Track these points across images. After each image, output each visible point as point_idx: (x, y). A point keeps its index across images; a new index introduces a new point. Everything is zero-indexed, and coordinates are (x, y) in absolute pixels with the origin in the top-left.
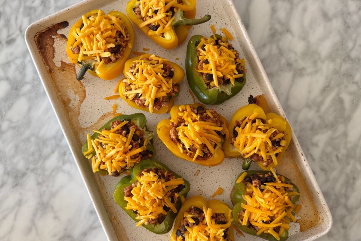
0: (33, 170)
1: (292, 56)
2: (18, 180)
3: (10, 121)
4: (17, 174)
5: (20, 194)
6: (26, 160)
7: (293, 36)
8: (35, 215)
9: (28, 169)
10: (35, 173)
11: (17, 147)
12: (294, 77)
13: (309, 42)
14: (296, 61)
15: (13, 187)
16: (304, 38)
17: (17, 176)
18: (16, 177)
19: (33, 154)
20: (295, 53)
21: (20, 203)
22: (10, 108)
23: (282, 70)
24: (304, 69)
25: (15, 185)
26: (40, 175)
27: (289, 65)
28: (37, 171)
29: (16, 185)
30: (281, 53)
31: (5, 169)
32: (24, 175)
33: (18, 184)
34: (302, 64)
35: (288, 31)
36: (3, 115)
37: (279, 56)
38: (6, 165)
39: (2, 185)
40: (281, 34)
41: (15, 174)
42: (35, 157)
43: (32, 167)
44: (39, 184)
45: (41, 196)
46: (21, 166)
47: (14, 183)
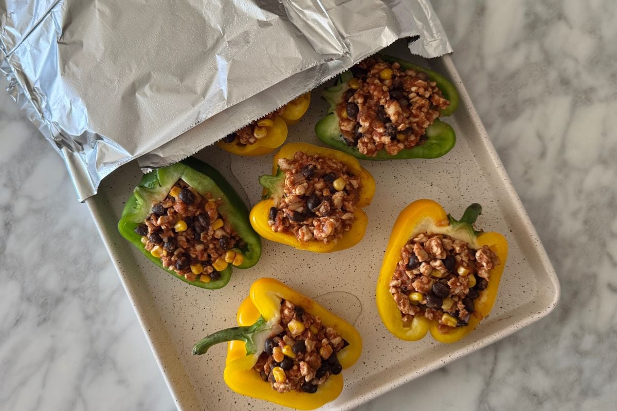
0: (75, 292)
1: (570, 66)
2: (48, 311)
3: (31, 198)
4: (45, 300)
5: (53, 337)
6: (62, 272)
7: (571, 27)
8: (81, 377)
9: (65, 290)
10: (79, 296)
11: (44, 248)
12: (574, 107)
13: (601, 38)
14: (578, 74)
15: (39, 324)
16: (593, 30)
17: (46, 304)
18: (44, 305)
19: (75, 261)
20: (576, 60)
21: (52, 355)
22: (28, 173)
23: (551, 93)
24: (592, 89)
25: (43, 321)
26: (89, 300)
27: (565, 82)
28: (83, 292)
29: (45, 320)
30: (548, 59)
31: (23, 290)
32: (59, 300)
33: (47, 319)
34: (588, 80)
35: (561, 17)
36: (18, 188)
37: (545, 66)
38: (24, 282)
39: (17, 321)
40: (547, 23)
41: (42, 300)
42: (79, 266)
43: (73, 285)
44: (88, 317)
45: (92, 340)
46: (53, 283)
47: (40, 315)
